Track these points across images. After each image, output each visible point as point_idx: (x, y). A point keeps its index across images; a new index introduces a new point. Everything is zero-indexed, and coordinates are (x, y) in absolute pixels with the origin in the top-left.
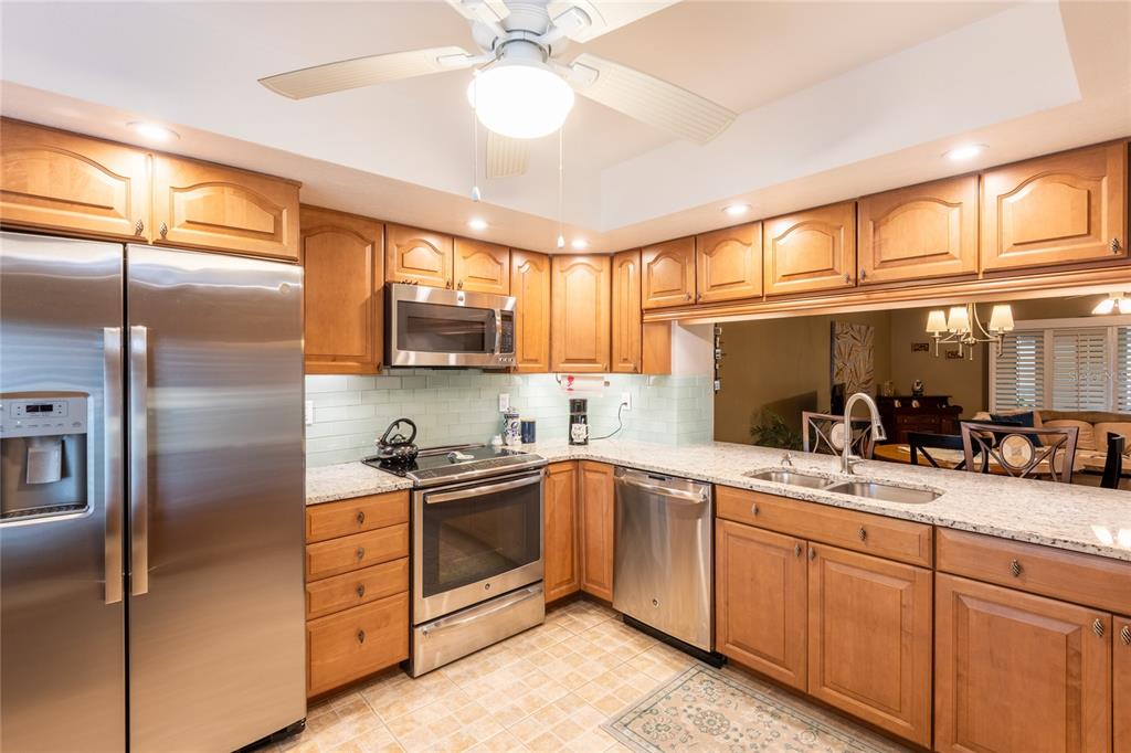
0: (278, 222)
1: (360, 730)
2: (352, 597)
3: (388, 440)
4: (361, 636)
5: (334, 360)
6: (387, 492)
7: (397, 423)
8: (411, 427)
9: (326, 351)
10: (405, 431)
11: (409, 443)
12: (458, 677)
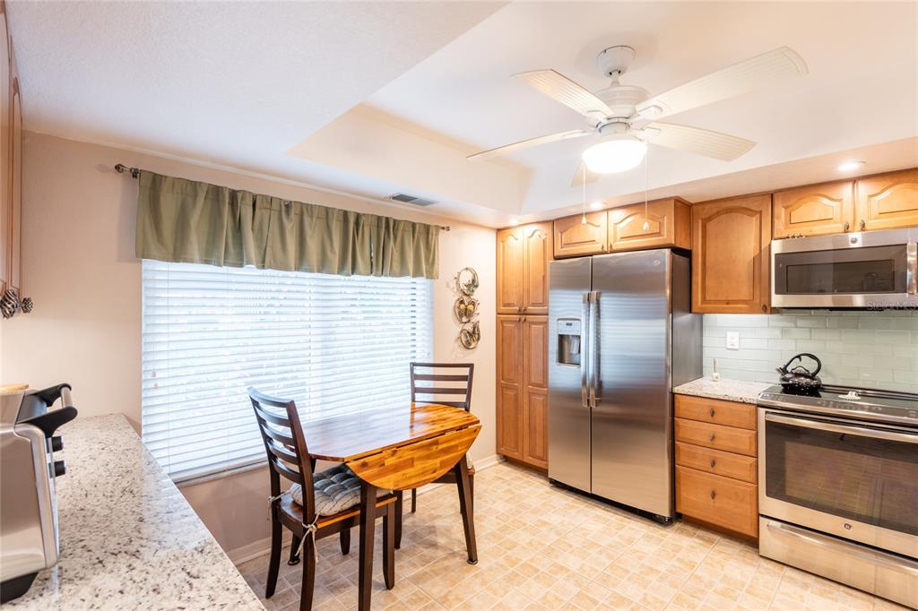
0: (661, 225)
1: (693, 547)
2: (708, 465)
3: (789, 369)
4: (714, 495)
5: (727, 304)
6: (732, 401)
7: (799, 357)
8: (815, 361)
9: (720, 298)
10: (810, 366)
11: (813, 377)
12: (792, 579)
